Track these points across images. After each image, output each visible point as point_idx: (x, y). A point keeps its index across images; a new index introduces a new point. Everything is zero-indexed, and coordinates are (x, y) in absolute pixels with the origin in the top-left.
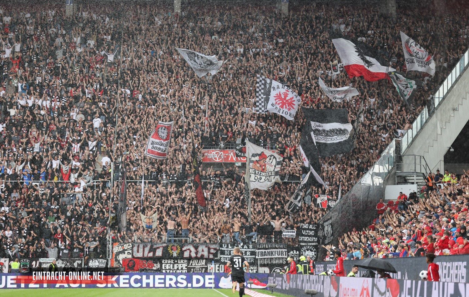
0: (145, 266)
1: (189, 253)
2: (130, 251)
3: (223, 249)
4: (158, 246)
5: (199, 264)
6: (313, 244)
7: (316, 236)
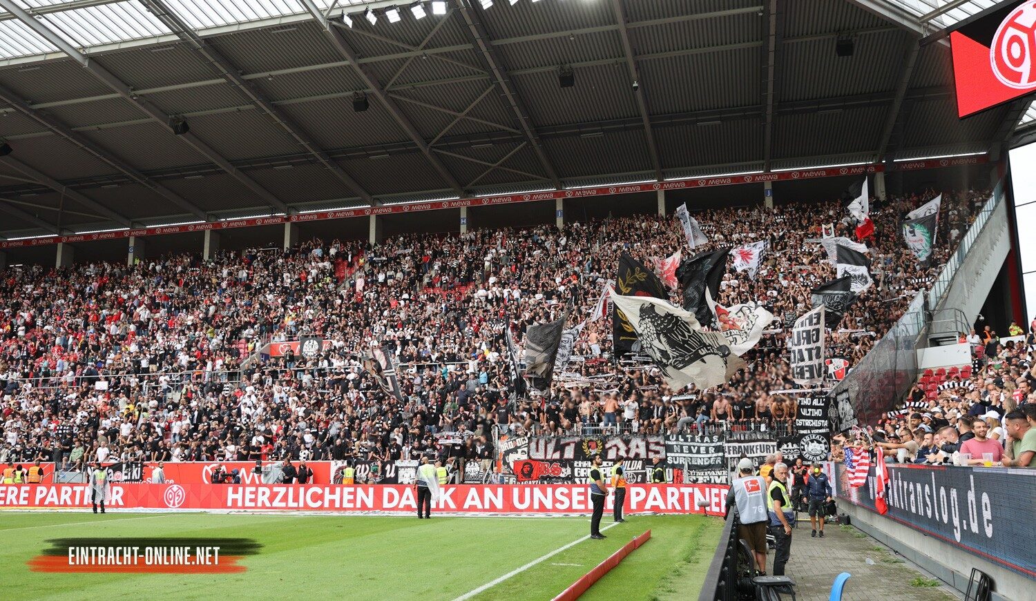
0: (548, 472)
1: (615, 453)
2: (526, 449)
3: (669, 443)
4: (567, 441)
5: (632, 468)
6: (821, 431)
7: (825, 417)
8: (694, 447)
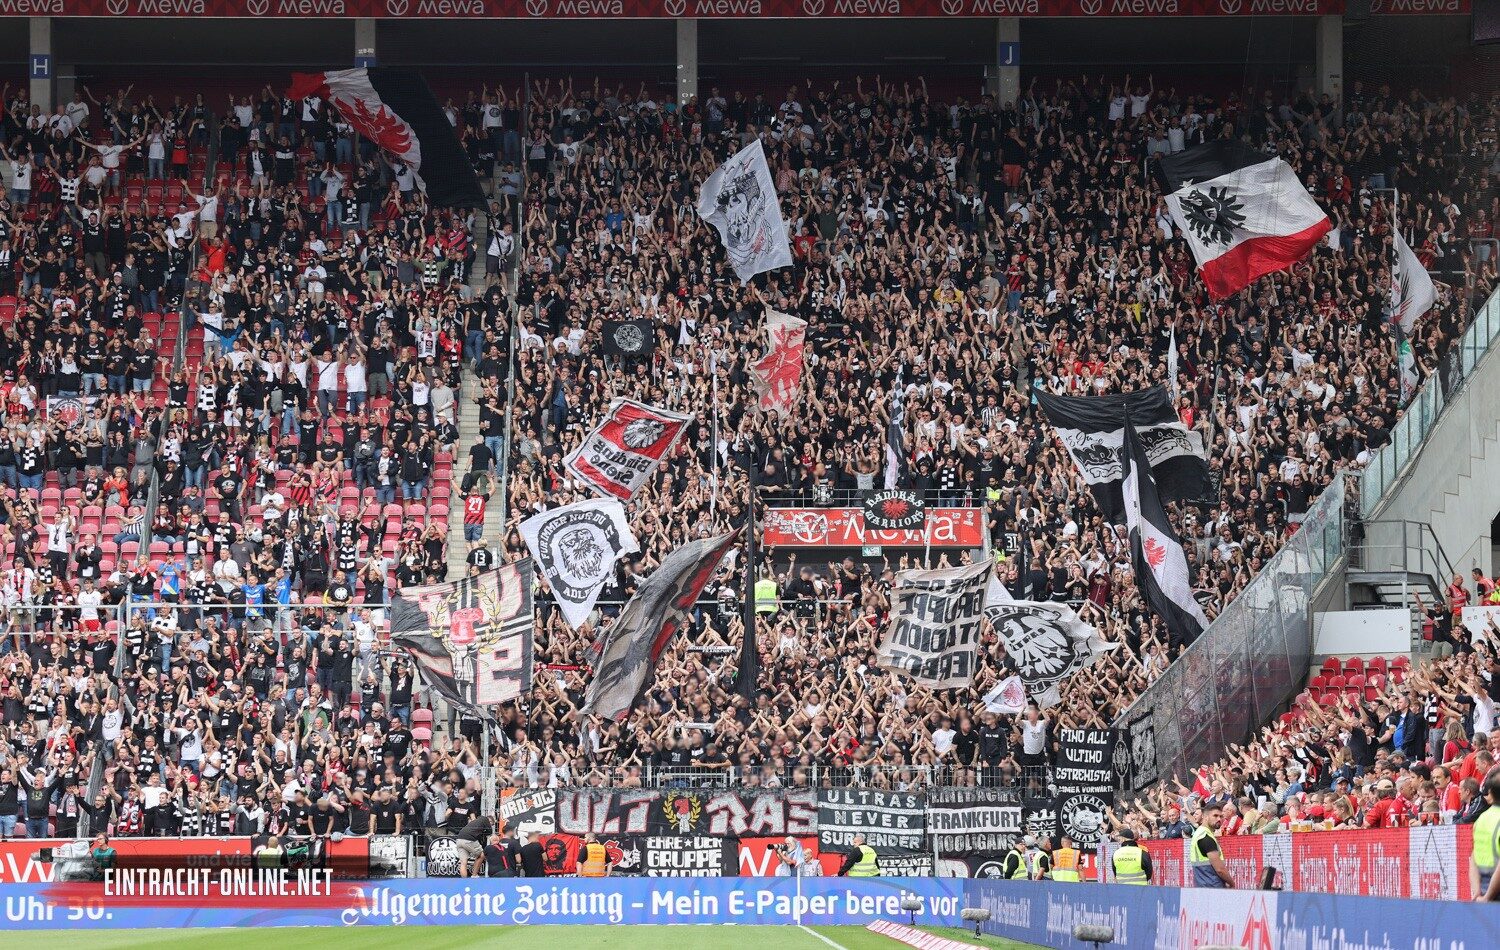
1: (725, 821)
2: (551, 814)
4: (634, 799)
6: (1098, 789)
7: (1106, 764)
8: (872, 813)
